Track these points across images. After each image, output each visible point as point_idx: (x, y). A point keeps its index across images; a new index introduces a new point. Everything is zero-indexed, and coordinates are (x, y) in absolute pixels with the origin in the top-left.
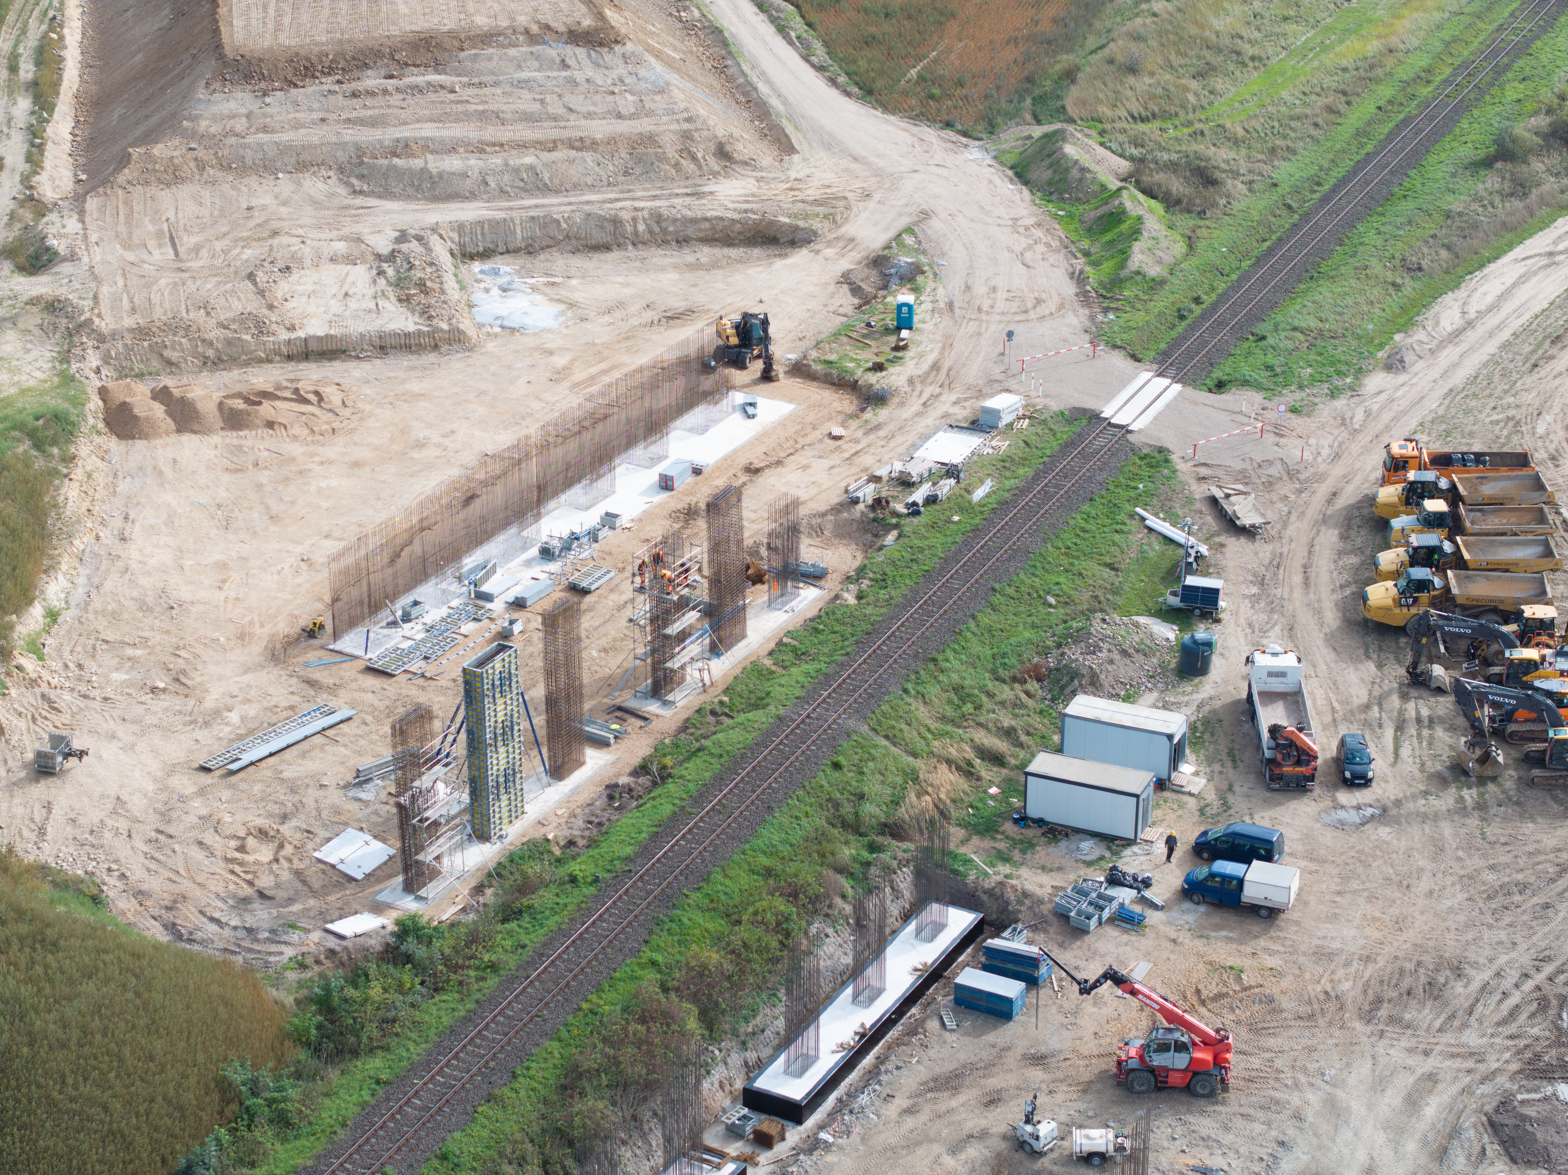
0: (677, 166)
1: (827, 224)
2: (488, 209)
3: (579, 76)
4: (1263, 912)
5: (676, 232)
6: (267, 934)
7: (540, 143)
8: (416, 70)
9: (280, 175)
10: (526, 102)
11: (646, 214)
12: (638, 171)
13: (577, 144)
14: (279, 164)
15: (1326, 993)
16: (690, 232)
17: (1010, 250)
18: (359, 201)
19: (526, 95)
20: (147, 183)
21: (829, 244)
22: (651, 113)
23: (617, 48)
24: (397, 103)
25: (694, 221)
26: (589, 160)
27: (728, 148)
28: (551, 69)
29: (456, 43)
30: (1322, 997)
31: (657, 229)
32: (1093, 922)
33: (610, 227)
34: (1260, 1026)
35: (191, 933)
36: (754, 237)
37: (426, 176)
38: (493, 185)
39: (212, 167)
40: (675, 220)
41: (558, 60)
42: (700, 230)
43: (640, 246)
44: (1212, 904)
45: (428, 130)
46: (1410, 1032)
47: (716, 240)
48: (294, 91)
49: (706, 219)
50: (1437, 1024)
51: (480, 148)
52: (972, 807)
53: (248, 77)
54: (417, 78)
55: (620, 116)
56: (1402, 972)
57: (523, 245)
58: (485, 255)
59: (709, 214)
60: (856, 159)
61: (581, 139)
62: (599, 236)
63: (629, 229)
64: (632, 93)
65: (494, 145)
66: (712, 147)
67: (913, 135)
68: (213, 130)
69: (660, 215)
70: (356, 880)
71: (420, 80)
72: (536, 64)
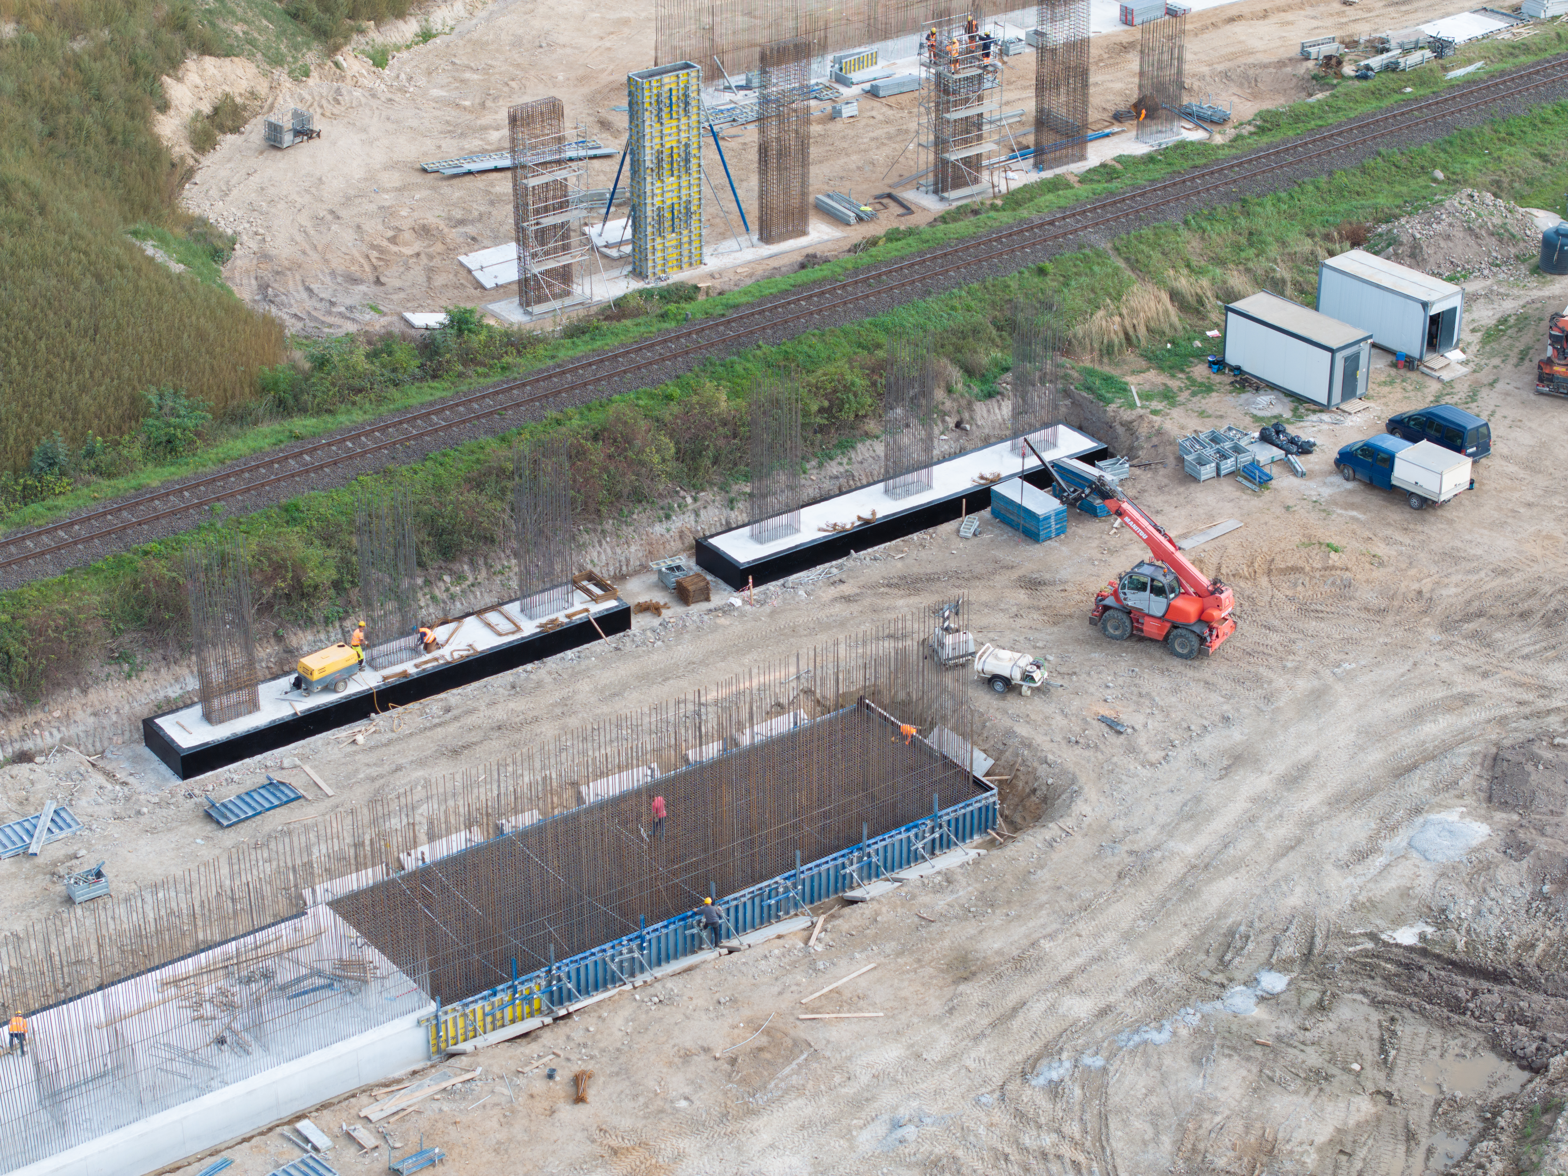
4: (1414, 502)
6: (343, 309)
15: (1420, 593)
30: (1412, 595)
32: (1207, 471)
34: (1313, 607)
35: (276, 296)
44: (1366, 484)
46: (1487, 651)
50: (1526, 650)
52: (1173, 343)
56: (1533, 593)
70: (483, 288)
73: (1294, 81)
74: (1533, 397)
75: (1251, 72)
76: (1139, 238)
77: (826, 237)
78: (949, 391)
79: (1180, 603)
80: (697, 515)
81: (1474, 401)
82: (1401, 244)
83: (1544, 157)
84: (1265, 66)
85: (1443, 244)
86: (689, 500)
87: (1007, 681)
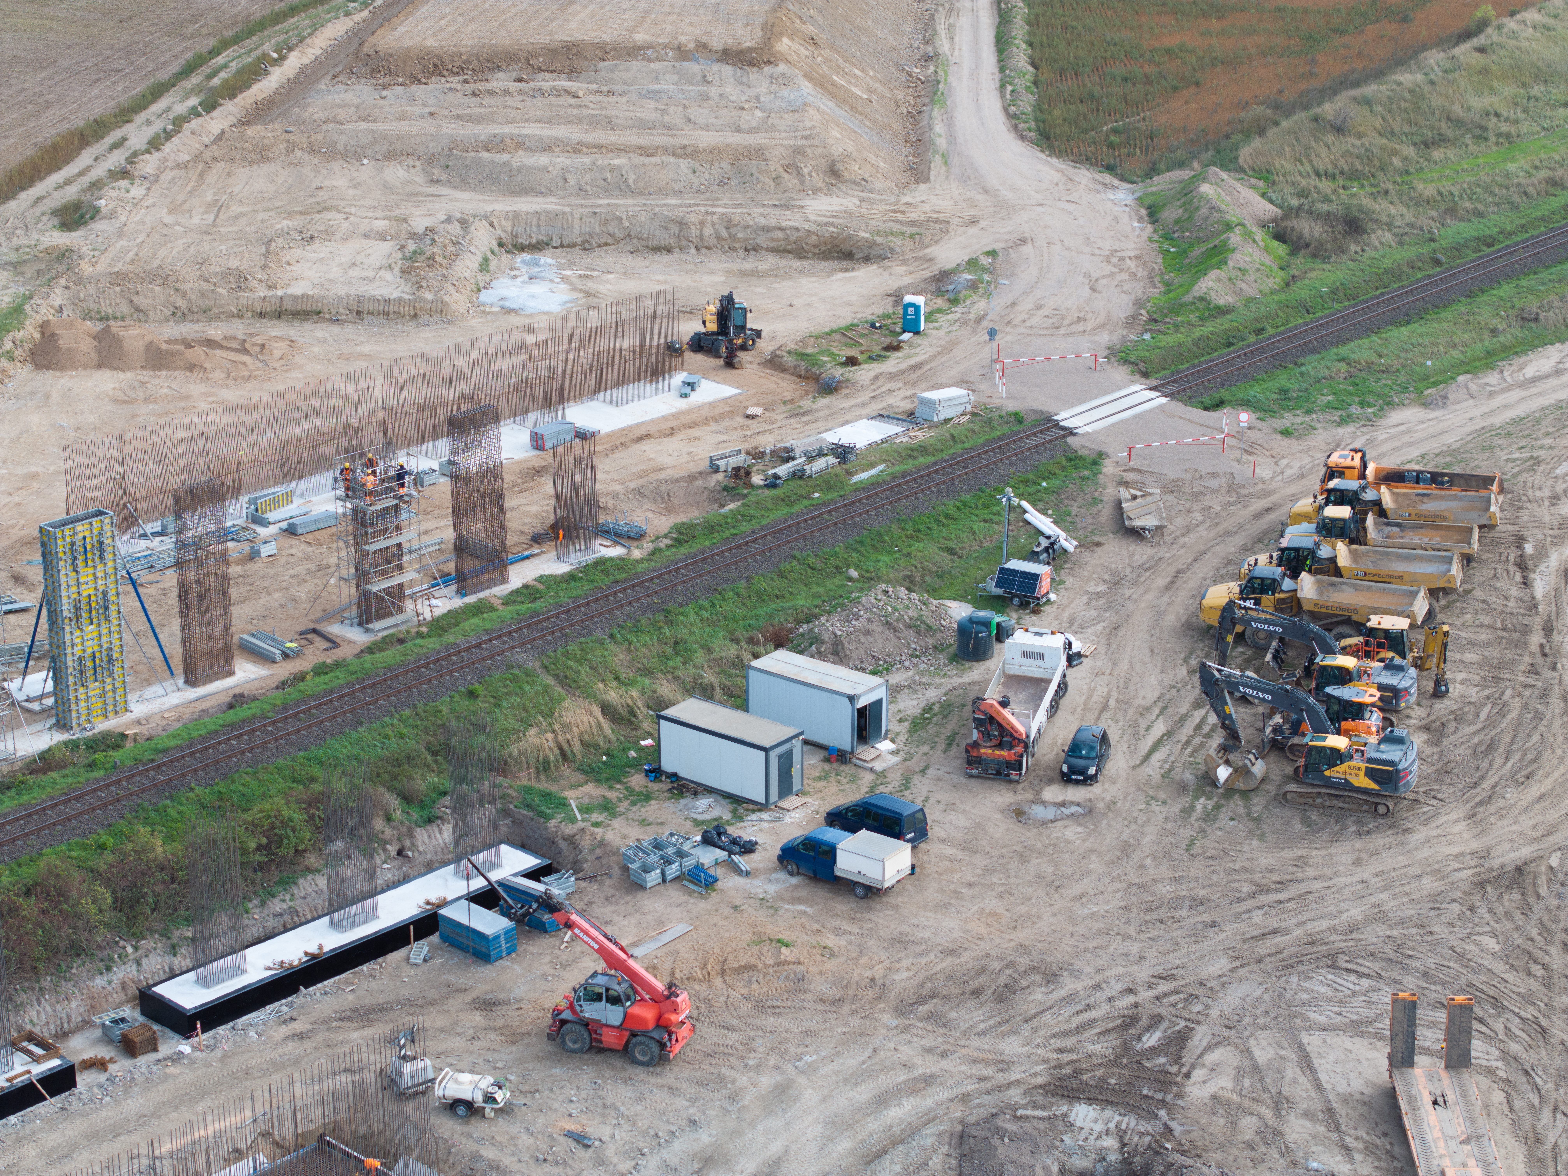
0: (776, 179)
1: (909, 243)
2: (556, 204)
3: (714, 91)
4: (859, 891)
5: (746, 240)
7: (641, 148)
8: (547, 75)
9: (365, 161)
10: (648, 111)
11: (715, 218)
12: (734, 181)
13: (680, 152)
14: (369, 152)
15: (873, 980)
16: (760, 240)
17: (1087, 275)
18: (433, 190)
19: (651, 105)
20: (232, 160)
21: (905, 262)
22: (772, 129)
23: (768, 69)
24: (515, 104)
25: (767, 229)
26: (683, 167)
27: (839, 166)
28: (689, 83)
29: (599, 53)
30: (866, 982)
31: (724, 234)
32: (653, 878)
33: (675, 229)
34: (769, 1003)
36: (830, 252)
37: (506, 169)
38: (572, 182)
39: (302, 150)
40: (747, 227)
41: (699, 76)
42: (772, 240)
43: (704, 251)
44: (810, 878)
45: (531, 130)
46: (944, 1030)
47: (788, 252)
48: (415, 87)
49: (780, 229)
50: (981, 1027)
51: (577, 149)
52: (608, 754)
53: (374, 72)
54: (545, 82)
55: (739, 130)
56: (983, 970)
57: (579, 240)
58: (536, 247)
59: (784, 224)
60: (986, 191)
61: (685, 147)
62: (662, 238)
63: (694, 232)
64: (762, 110)
65: (594, 147)
66: (824, 164)
67: (1064, 175)
68: (316, 116)
69: (730, 220)
71: (546, 85)
72: (675, 78)
73: (706, 493)
74: (964, 780)
75: (663, 488)
76: (566, 655)
77: (252, 676)
78: (389, 819)
79: (637, 1010)
80: (139, 963)
81: (907, 788)
82: (823, 642)
83: (951, 551)
84: (676, 481)
85: (863, 639)
86: (130, 949)
87: (469, 1105)
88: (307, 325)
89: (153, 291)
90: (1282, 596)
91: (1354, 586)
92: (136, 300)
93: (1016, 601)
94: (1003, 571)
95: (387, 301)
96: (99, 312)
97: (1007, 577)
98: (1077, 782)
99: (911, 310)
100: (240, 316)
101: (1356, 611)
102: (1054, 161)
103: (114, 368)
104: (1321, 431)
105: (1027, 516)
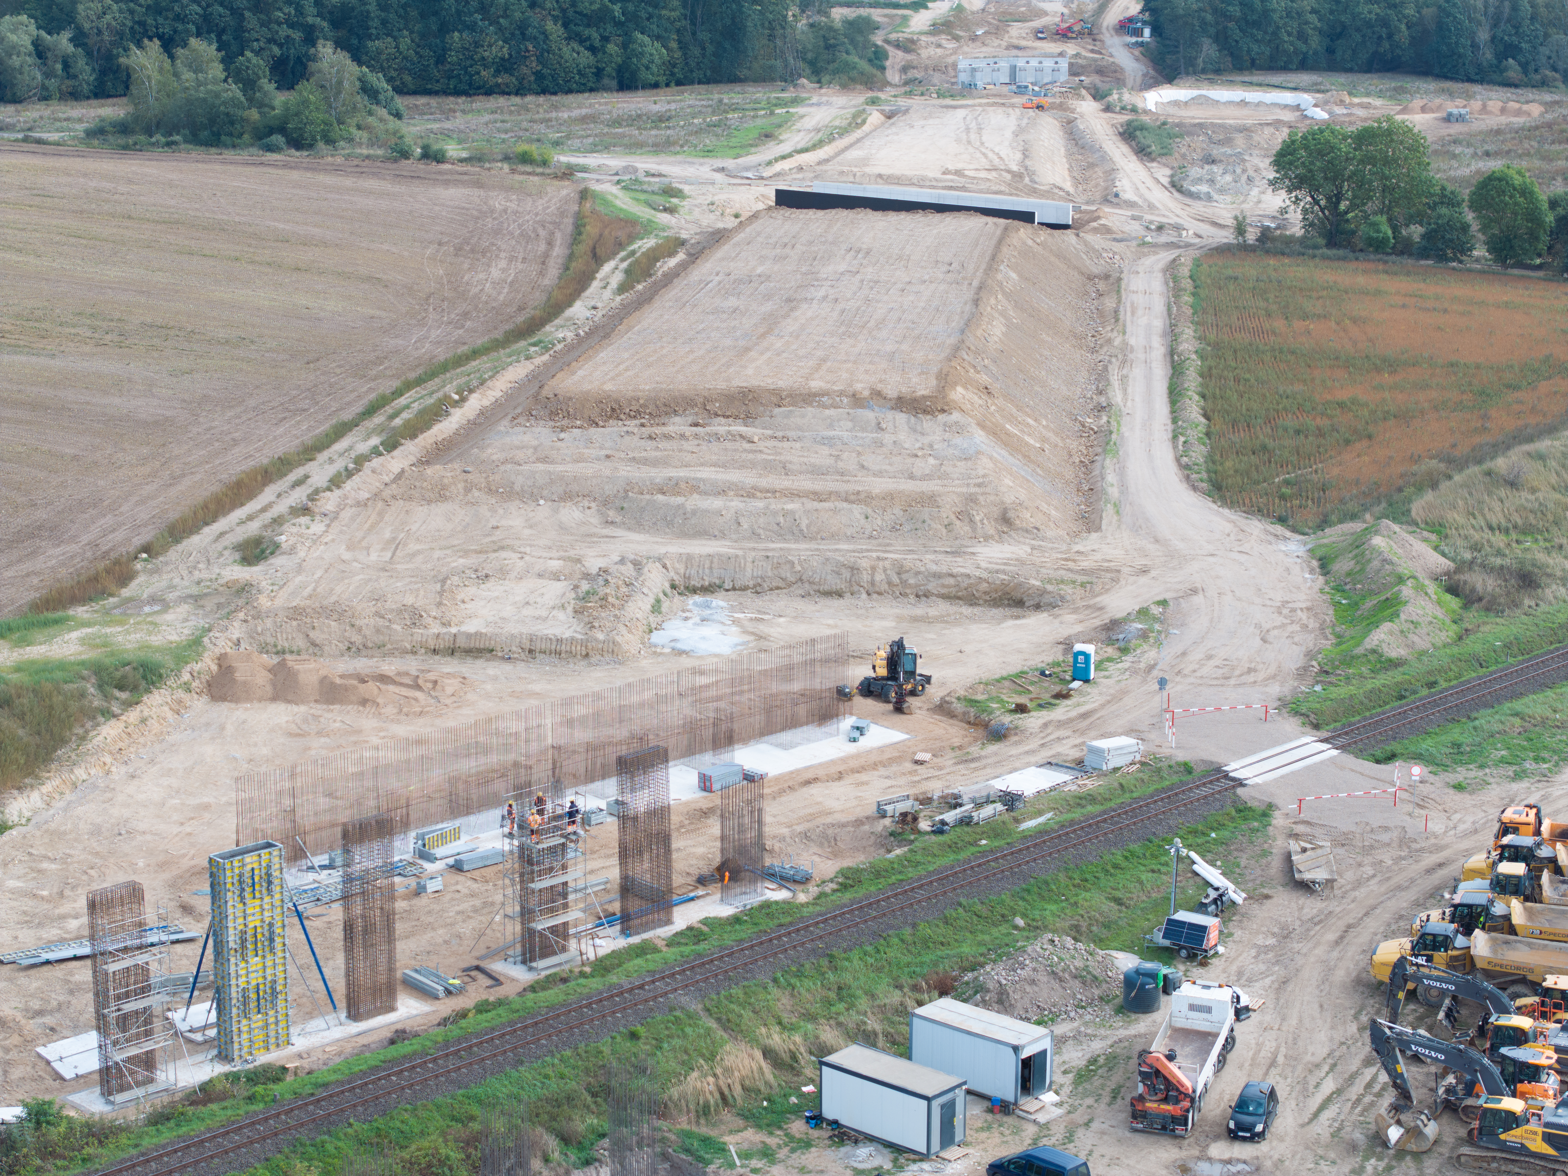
0: (948, 526)
1: (1080, 592)
2: (729, 547)
3: (888, 438)
5: (917, 586)
7: (815, 493)
8: (722, 420)
9: (542, 502)
10: (822, 457)
11: (887, 564)
12: (907, 527)
13: (852, 497)
14: (545, 493)
16: (932, 586)
17: (1258, 626)
18: (607, 531)
19: (825, 451)
20: (410, 498)
21: (1075, 611)
22: (945, 476)
23: (941, 417)
24: (690, 448)
25: (937, 576)
26: (856, 513)
27: (1011, 514)
28: (864, 430)
29: (774, 399)
31: (895, 579)
33: (847, 574)
36: (1001, 599)
37: (681, 512)
38: (745, 526)
39: (480, 489)
40: (918, 573)
41: (873, 423)
42: (943, 586)
43: (875, 596)
45: (706, 473)
47: (959, 598)
48: (593, 430)
49: (952, 575)
51: (751, 493)
52: (769, 1100)
53: (553, 415)
54: (720, 427)
55: (912, 477)
57: (751, 584)
58: (708, 590)
59: (955, 571)
60: (1157, 541)
61: (858, 493)
62: (834, 583)
63: (865, 577)
64: (936, 458)
65: (768, 491)
66: (996, 512)
67: (1235, 525)
68: (495, 457)
69: (902, 566)
70: (63, 1079)
71: (722, 430)
72: (850, 425)
73: (873, 838)
74: (1128, 1134)
75: (830, 832)
76: (730, 998)
77: (415, 1012)
78: (546, 1160)
81: (1071, 1141)
82: (988, 991)
83: (1118, 901)
84: (843, 825)
85: (1028, 989)
88: (480, 663)
89: (329, 626)
90: (1455, 953)
91: (1529, 945)
92: (312, 634)
93: (1184, 953)
94: (1171, 922)
95: (559, 641)
96: (275, 646)
97: (1174, 929)
98: (1244, 1139)
99: (1081, 658)
100: (414, 653)
101: (1531, 970)
102: (1226, 511)
103: (289, 702)
104: (1494, 786)
105: (1195, 867)
